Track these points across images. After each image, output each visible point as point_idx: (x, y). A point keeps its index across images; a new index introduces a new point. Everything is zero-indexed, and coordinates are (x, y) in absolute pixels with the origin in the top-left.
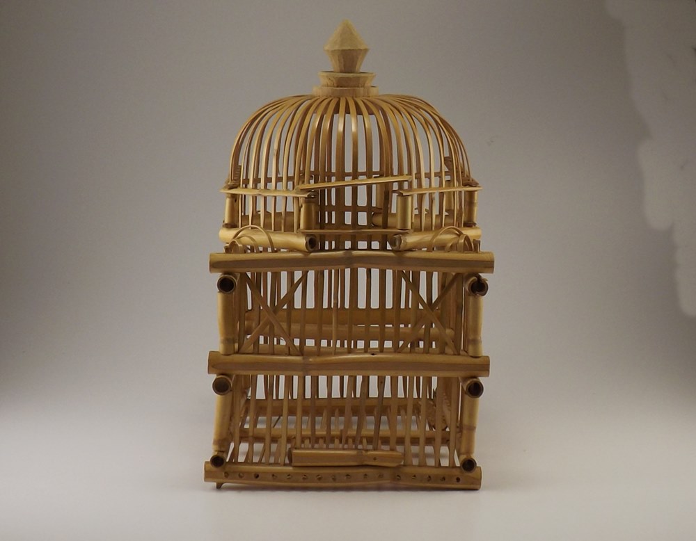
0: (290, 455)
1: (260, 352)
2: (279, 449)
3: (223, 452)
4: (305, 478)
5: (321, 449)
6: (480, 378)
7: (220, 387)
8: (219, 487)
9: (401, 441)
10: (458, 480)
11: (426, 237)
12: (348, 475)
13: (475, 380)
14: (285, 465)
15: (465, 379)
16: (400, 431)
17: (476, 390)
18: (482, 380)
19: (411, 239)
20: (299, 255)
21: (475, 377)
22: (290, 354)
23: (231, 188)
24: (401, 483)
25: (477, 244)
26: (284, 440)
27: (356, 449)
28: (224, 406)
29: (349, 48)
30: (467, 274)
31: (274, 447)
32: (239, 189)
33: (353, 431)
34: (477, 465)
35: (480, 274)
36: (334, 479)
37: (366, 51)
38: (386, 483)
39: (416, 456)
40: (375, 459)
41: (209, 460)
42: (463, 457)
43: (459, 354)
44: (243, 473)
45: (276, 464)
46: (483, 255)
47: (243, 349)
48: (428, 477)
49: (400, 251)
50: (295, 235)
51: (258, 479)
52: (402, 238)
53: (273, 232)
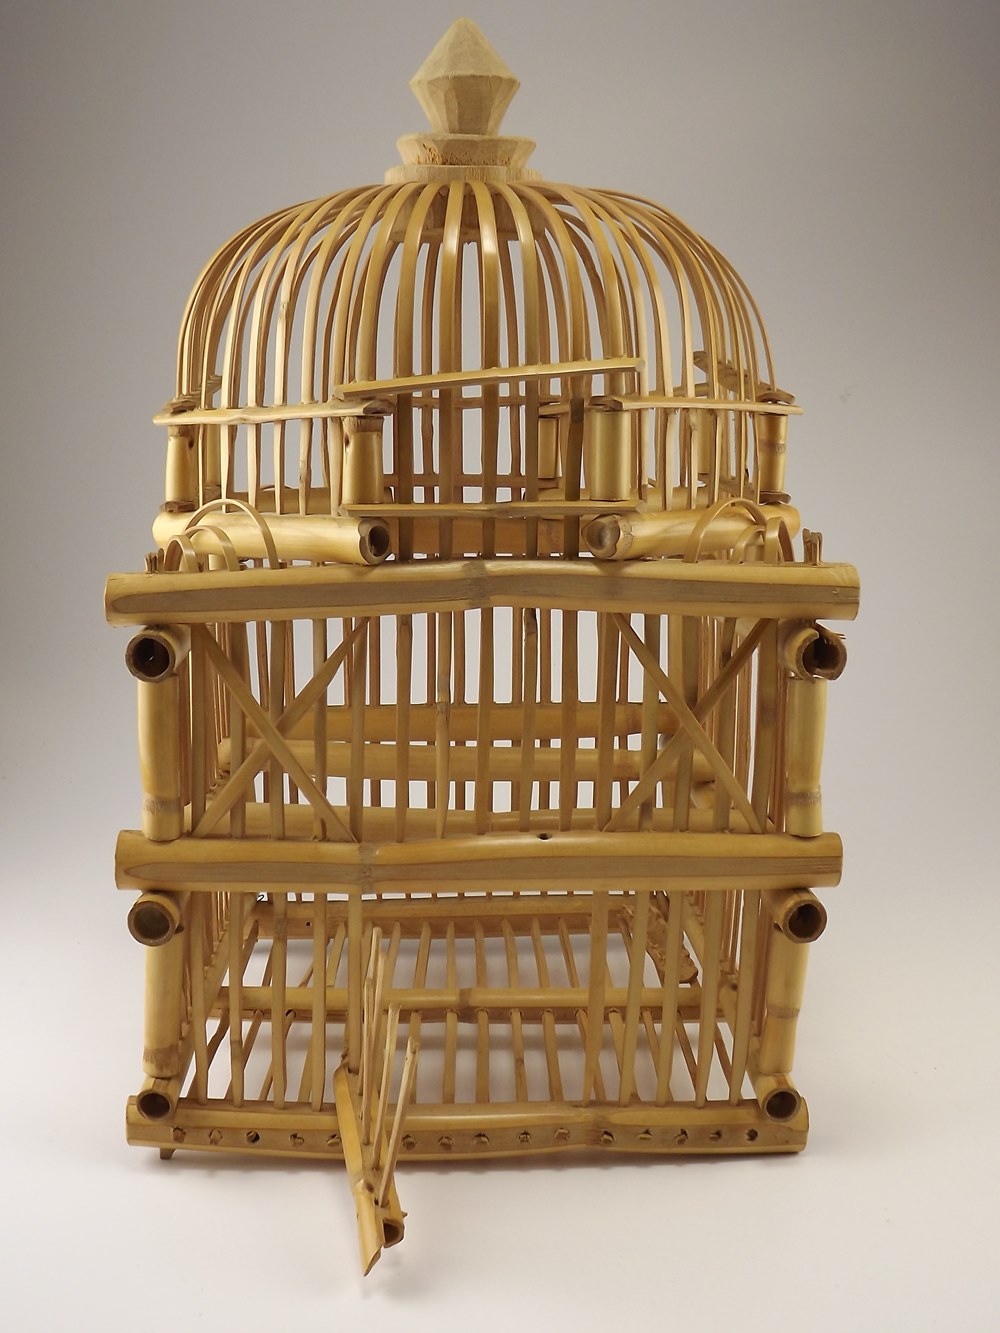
1: (248, 833)
2: (308, 1067)
3: (169, 1079)
6: (816, 890)
7: (147, 925)
8: (166, 1156)
10: (753, 1135)
11: (683, 528)
13: (805, 897)
14: (323, 1109)
15: (784, 894)
17: (808, 922)
18: (821, 894)
19: (644, 530)
20: (342, 574)
21: (804, 889)
22: (325, 839)
23: (179, 411)
24: (614, 1149)
25: (812, 544)
26: (317, 1054)
29: (470, 72)
30: (788, 621)
34: (802, 1100)
35: (818, 621)
36: (445, 1144)
37: (512, 84)
38: (576, 1148)
41: (135, 1098)
42: (769, 1085)
43: (764, 831)
44: (220, 1130)
45: (304, 1105)
46: (830, 572)
47: (201, 828)
48: (680, 1132)
49: (614, 561)
50: (334, 520)
51: (258, 1143)
52: (621, 524)
53: (277, 517)
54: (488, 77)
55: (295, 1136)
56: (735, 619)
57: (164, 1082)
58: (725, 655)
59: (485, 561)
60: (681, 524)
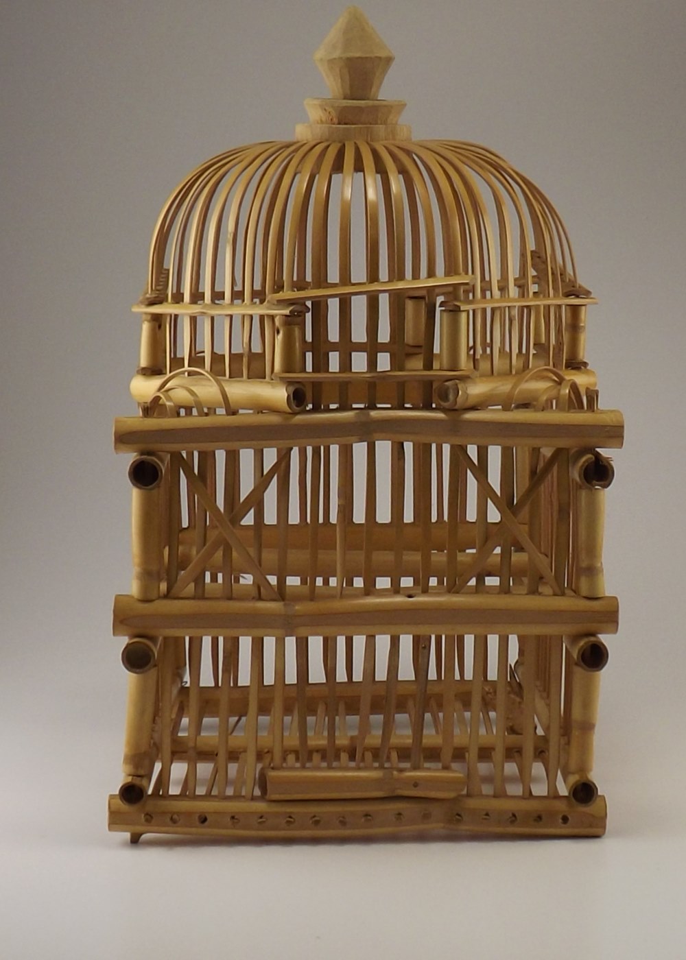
0: (263, 782)
1: (206, 596)
2: (240, 771)
3: (141, 776)
4: (290, 820)
5: (318, 768)
6: (600, 636)
7: (135, 659)
8: (135, 840)
9: (459, 754)
10: (565, 819)
11: (503, 387)
12: (367, 815)
13: (592, 639)
14: (253, 798)
15: (575, 638)
16: (460, 737)
17: (595, 657)
18: (604, 638)
19: (476, 389)
20: (274, 419)
21: (594, 635)
22: (260, 598)
23: (152, 303)
24: (464, 828)
25: (593, 396)
26: (251, 756)
27: (382, 767)
28: (142, 692)
29: (358, 55)
30: (576, 449)
31: (233, 768)
32: (165, 304)
33: (375, 738)
34: (599, 793)
35: (598, 450)
36: (343, 823)
37: (389, 60)
38: (435, 827)
39: (488, 779)
40: (416, 785)
41: (117, 792)
42: (573, 779)
43: (563, 594)
44: (179, 813)
45: (237, 797)
46: (604, 416)
47: (174, 592)
48: (511, 815)
49: (456, 410)
50: (269, 383)
51: (206, 823)
52: (460, 386)
53: (227, 380)
54: (371, 58)
55: (233, 817)
56: (539, 449)
57: (139, 779)
58: (533, 473)
59: (370, 411)
60: (503, 385)
